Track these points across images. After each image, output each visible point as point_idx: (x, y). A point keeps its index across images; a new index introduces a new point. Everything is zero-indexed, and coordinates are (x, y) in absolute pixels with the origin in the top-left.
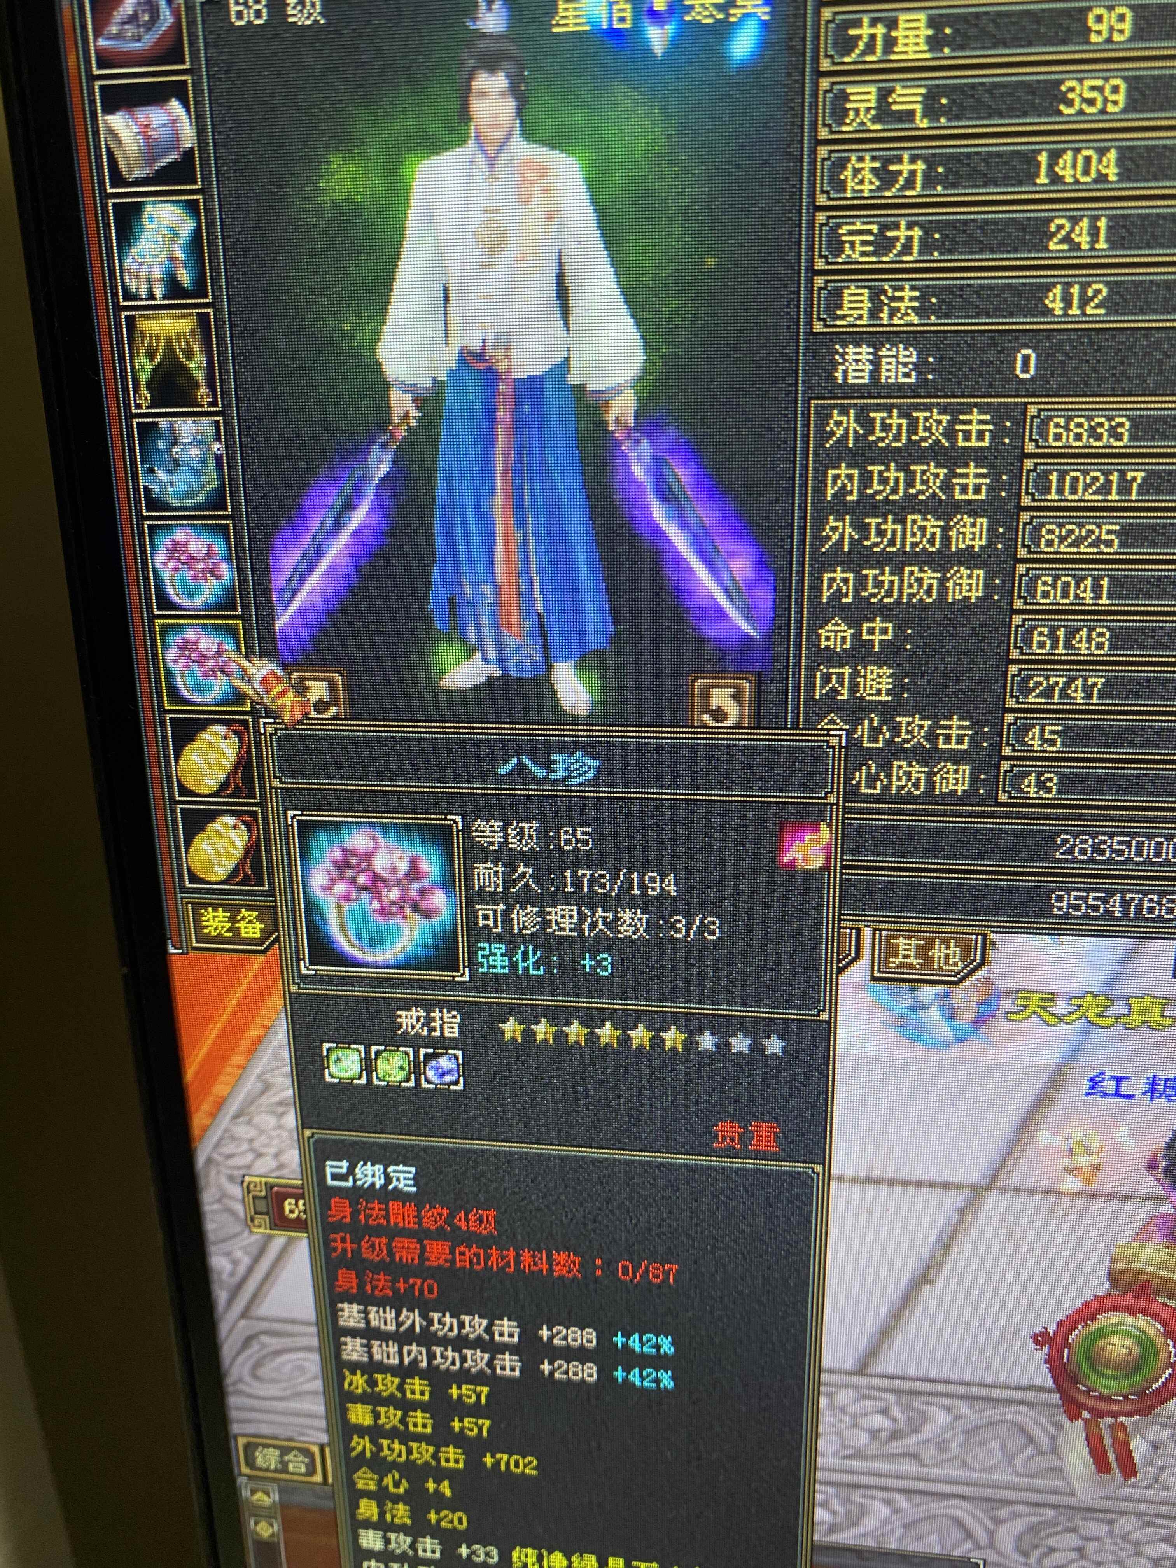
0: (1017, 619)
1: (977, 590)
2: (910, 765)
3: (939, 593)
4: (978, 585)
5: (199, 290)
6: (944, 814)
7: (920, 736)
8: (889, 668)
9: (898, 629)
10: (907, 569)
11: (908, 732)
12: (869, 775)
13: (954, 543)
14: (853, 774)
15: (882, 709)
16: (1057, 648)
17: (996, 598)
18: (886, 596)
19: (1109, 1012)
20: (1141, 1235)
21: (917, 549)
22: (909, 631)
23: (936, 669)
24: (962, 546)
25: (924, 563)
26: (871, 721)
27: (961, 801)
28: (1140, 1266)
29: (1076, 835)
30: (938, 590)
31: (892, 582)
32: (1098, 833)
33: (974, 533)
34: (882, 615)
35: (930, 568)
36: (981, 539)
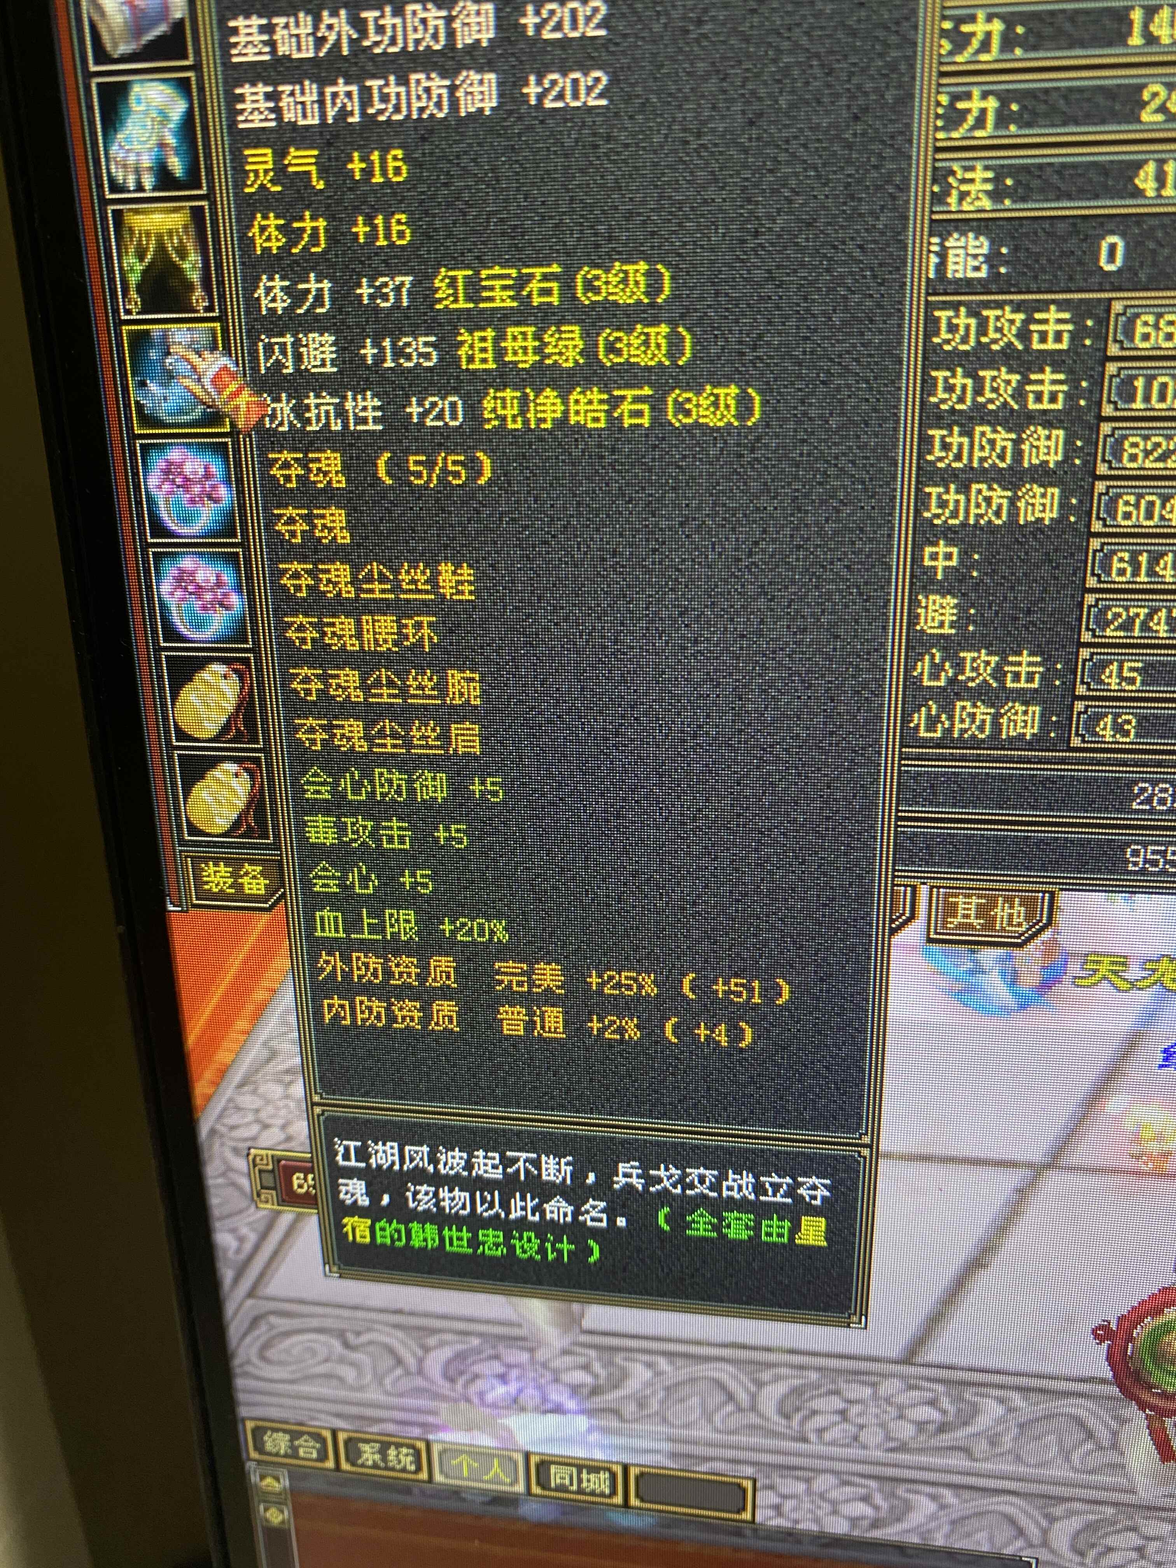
0: (1095, 543)
1: (1051, 511)
2: (975, 706)
3: (1009, 514)
4: (1052, 505)
5: (192, 179)
6: (1011, 760)
7: (986, 674)
8: (954, 596)
9: (964, 555)
10: (975, 487)
11: (973, 669)
12: (929, 716)
13: (1026, 458)
14: (911, 715)
15: (945, 644)
16: (1139, 575)
17: (1072, 519)
18: (952, 517)
21: (986, 465)
22: (976, 557)
23: (1005, 598)
24: (1035, 461)
25: (993, 480)
26: (933, 656)
27: (1030, 746)
29: (1154, 783)
30: (1009, 510)
31: (957, 502)
33: (1048, 447)
34: (945, 537)
35: (1000, 485)
36: (1056, 453)
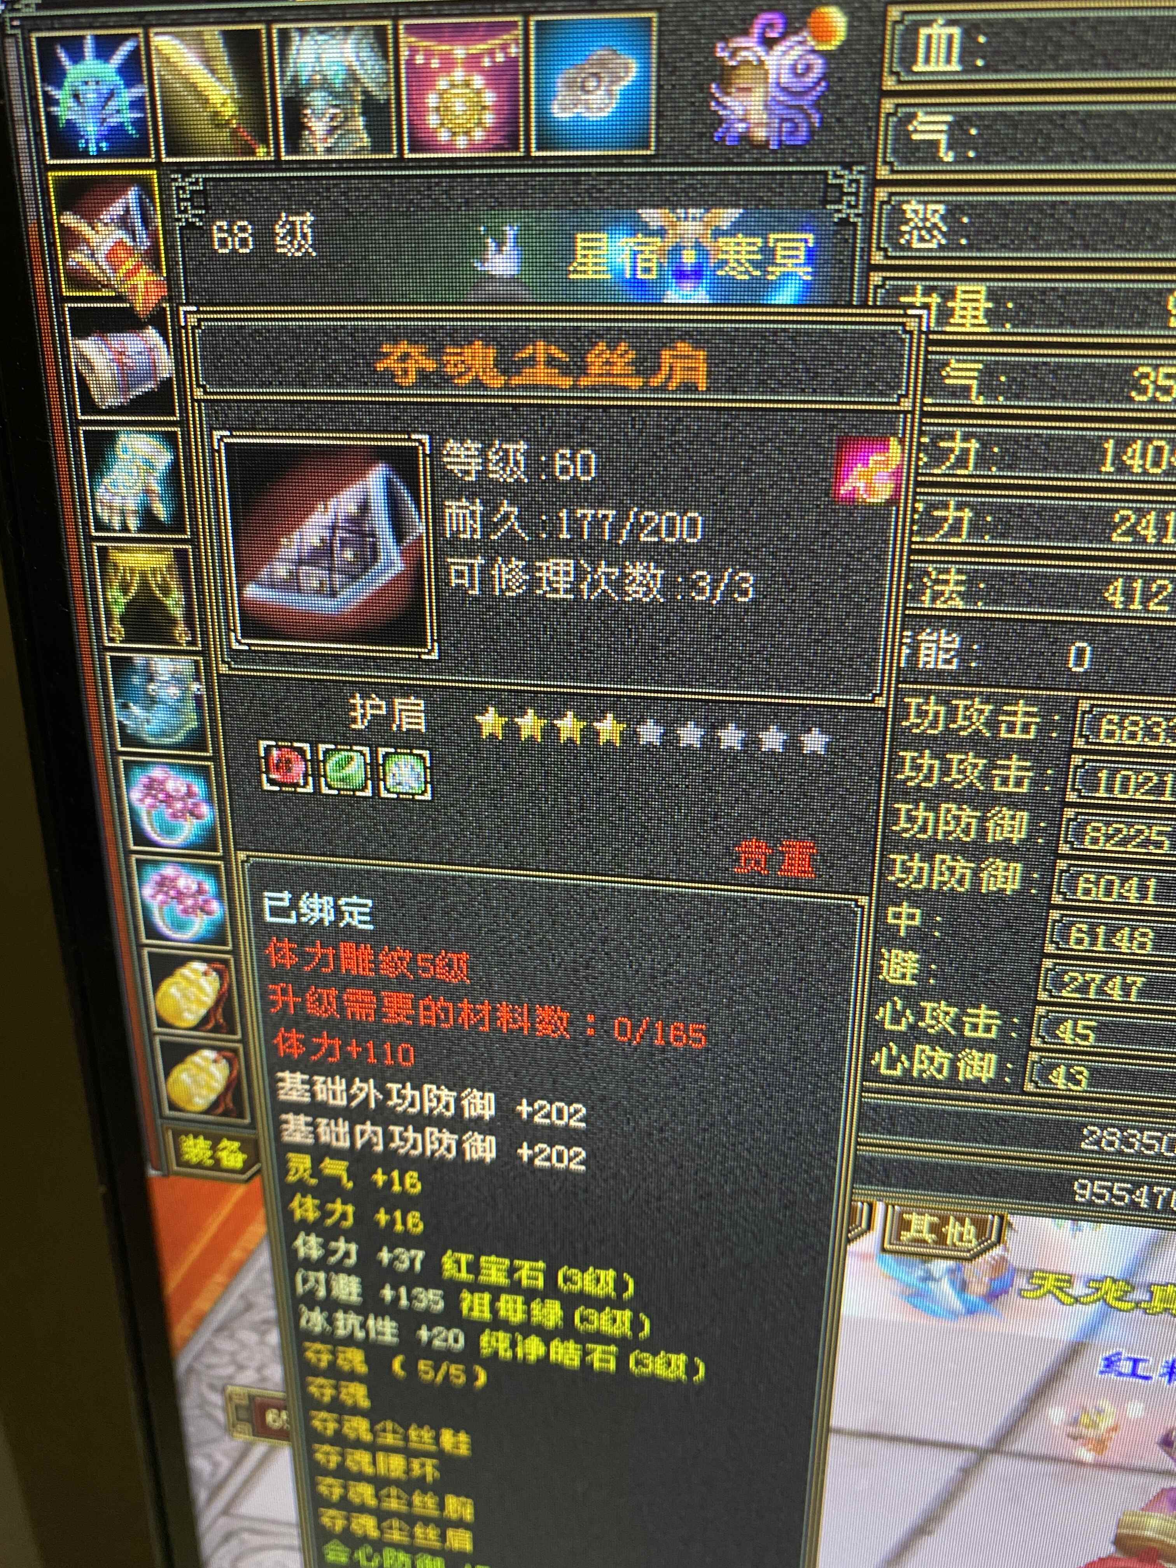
0: (1055, 914)
1: (1013, 882)
2: (934, 1050)
3: (972, 883)
4: (1014, 877)
7: (945, 1023)
8: (915, 953)
9: (926, 916)
10: (939, 857)
11: (933, 1018)
12: (890, 1056)
13: (990, 834)
14: (873, 1054)
15: (906, 993)
16: (1096, 945)
17: (1033, 891)
19: (1130, 1296)
20: (1152, 1506)
21: (950, 838)
22: (938, 919)
23: (966, 957)
24: (999, 839)
25: (957, 852)
26: (894, 1004)
27: (985, 1088)
28: (1148, 1533)
29: (1103, 1127)
30: (972, 880)
32: (1127, 1127)
33: (1012, 826)
34: (909, 900)
35: (964, 857)
36: (1020, 832)
